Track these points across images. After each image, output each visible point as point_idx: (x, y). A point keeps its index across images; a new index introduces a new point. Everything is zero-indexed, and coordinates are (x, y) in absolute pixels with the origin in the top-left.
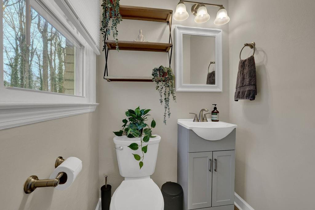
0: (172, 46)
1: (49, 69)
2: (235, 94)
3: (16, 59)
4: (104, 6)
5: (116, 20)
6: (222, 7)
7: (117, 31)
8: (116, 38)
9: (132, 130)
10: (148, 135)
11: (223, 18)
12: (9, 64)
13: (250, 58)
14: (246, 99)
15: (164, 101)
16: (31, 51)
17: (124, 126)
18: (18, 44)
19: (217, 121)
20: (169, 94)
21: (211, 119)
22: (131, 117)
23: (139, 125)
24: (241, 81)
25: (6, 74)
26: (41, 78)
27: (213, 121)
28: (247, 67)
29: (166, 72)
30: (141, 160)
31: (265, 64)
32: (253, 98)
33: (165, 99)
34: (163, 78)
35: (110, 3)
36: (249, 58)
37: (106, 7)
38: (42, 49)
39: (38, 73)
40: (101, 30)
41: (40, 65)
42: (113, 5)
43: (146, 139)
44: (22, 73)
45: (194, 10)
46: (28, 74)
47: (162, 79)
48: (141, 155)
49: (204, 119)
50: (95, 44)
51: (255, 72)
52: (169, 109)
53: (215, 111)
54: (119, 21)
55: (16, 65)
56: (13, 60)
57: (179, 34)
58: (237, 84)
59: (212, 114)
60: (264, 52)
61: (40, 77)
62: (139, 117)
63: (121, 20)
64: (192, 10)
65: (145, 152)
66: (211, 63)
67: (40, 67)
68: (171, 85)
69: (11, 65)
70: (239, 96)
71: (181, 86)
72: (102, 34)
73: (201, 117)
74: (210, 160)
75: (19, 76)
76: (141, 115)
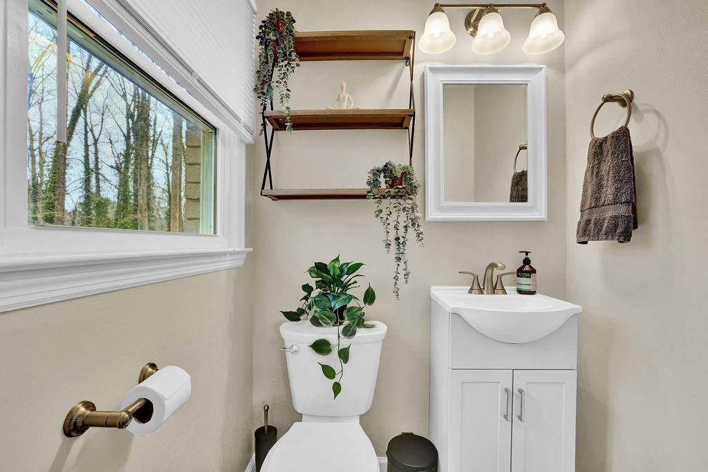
0: (414, 115)
1: (184, 173)
2: (579, 226)
3: (127, 155)
4: (262, 39)
5: (286, 66)
6: (543, 9)
7: (287, 90)
8: (286, 104)
9: (318, 310)
10: (354, 323)
11: (548, 34)
12: (114, 165)
13: (617, 132)
14: (606, 239)
15: (393, 243)
16: (152, 138)
17: (306, 298)
18: (131, 126)
19: (533, 293)
20: (406, 227)
21: (515, 288)
22: (320, 279)
23: (336, 297)
24: (593, 193)
25: (110, 185)
26: (169, 190)
27: (520, 292)
28: (610, 155)
29: (399, 176)
30: (336, 379)
31: (660, 147)
32: (626, 237)
33: (398, 239)
34: (393, 191)
35: (275, 30)
36: (613, 133)
37: (267, 40)
38: (171, 132)
39: (164, 181)
40: (256, 89)
41: (167, 165)
42: (280, 34)
43: (349, 332)
44: (135, 181)
45: (471, 23)
46: (147, 184)
47: (389, 191)
48: (337, 368)
49: (496, 288)
50: (240, 122)
51: (631, 167)
52: (405, 262)
53: (527, 268)
54: (293, 67)
55: (127, 168)
56: (122, 157)
57: (435, 85)
58: (582, 201)
59: (518, 276)
60: (657, 113)
61: (167, 189)
62: (336, 280)
63: (298, 65)
64: (468, 23)
65: (346, 362)
66: (521, 149)
67: (168, 170)
68: (410, 206)
69: (118, 168)
70: (587, 232)
71: (440, 209)
72: (259, 97)
73: (490, 282)
74: (506, 390)
75: (131, 189)
76: (340, 276)
